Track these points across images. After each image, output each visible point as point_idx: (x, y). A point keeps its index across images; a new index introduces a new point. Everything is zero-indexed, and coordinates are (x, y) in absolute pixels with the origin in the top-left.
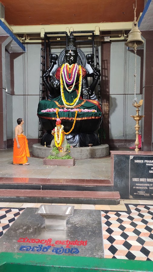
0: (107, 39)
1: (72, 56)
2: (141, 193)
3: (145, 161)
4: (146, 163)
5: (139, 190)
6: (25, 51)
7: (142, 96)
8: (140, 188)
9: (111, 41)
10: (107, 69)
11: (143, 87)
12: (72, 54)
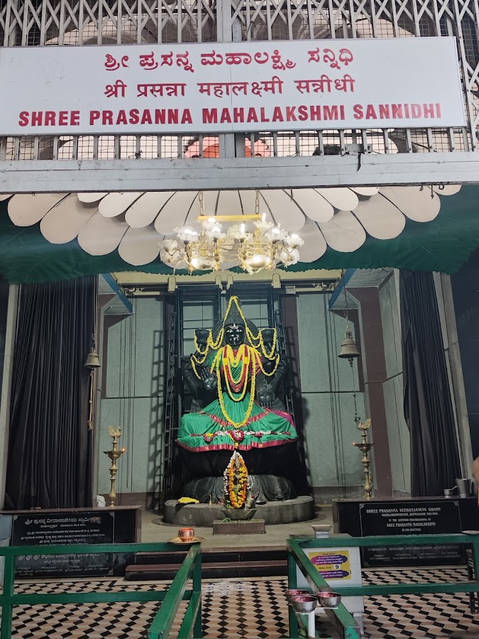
0: (291, 290)
1: (238, 333)
2: (379, 557)
3: (380, 510)
4: (381, 513)
5: (376, 553)
6: (131, 311)
7: (365, 396)
8: (378, 550)
9: (298, 294)
10: (293, 344)
11: (365, 382)
12: (238, 331)
